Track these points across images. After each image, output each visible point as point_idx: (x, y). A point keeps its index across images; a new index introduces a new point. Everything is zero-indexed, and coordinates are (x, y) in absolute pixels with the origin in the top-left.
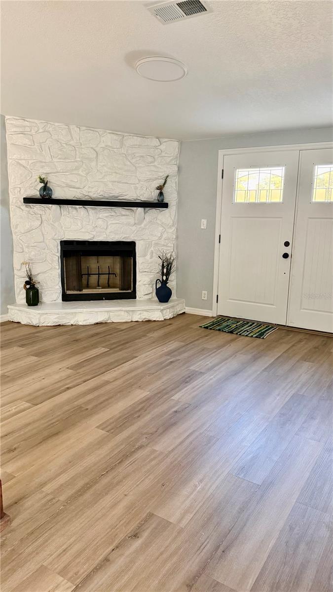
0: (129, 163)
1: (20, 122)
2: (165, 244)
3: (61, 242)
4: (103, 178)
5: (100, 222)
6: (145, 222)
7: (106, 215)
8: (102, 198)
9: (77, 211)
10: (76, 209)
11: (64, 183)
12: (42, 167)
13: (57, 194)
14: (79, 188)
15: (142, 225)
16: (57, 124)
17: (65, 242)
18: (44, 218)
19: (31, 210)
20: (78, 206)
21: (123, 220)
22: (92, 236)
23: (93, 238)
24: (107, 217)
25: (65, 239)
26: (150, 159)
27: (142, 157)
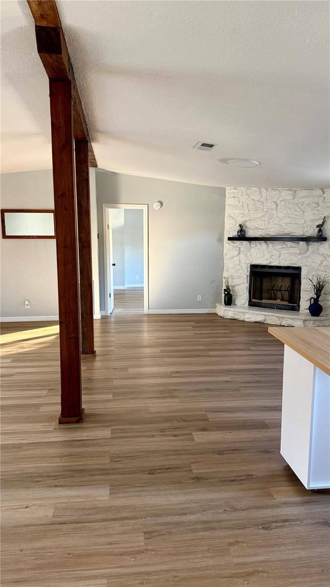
0: (299, 210)
1: (233, 191)
2: (324, 270)
3: (251, 265)
4: (280, 221)
5: (275, 252)
6: (309, 252)
7: (280, 247)
8: (278, 236)
9: (261, 245)
10: (261, 243)
11: (254, 226)
12: (242, 217)
13: (250, 234)
14: (263, 229)
15: (307, 255)
16: (253, 189)
17: (253, 265)
18: (241, 249)
19: (235, 245)
20: (262, 242)
21: (292, 250)
22: (269, 262)
23: (270, 263)
24: (280, 248)
25: (253, 264)
26: (314, 205)
27: (309, 204)
